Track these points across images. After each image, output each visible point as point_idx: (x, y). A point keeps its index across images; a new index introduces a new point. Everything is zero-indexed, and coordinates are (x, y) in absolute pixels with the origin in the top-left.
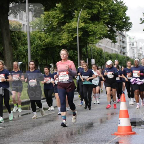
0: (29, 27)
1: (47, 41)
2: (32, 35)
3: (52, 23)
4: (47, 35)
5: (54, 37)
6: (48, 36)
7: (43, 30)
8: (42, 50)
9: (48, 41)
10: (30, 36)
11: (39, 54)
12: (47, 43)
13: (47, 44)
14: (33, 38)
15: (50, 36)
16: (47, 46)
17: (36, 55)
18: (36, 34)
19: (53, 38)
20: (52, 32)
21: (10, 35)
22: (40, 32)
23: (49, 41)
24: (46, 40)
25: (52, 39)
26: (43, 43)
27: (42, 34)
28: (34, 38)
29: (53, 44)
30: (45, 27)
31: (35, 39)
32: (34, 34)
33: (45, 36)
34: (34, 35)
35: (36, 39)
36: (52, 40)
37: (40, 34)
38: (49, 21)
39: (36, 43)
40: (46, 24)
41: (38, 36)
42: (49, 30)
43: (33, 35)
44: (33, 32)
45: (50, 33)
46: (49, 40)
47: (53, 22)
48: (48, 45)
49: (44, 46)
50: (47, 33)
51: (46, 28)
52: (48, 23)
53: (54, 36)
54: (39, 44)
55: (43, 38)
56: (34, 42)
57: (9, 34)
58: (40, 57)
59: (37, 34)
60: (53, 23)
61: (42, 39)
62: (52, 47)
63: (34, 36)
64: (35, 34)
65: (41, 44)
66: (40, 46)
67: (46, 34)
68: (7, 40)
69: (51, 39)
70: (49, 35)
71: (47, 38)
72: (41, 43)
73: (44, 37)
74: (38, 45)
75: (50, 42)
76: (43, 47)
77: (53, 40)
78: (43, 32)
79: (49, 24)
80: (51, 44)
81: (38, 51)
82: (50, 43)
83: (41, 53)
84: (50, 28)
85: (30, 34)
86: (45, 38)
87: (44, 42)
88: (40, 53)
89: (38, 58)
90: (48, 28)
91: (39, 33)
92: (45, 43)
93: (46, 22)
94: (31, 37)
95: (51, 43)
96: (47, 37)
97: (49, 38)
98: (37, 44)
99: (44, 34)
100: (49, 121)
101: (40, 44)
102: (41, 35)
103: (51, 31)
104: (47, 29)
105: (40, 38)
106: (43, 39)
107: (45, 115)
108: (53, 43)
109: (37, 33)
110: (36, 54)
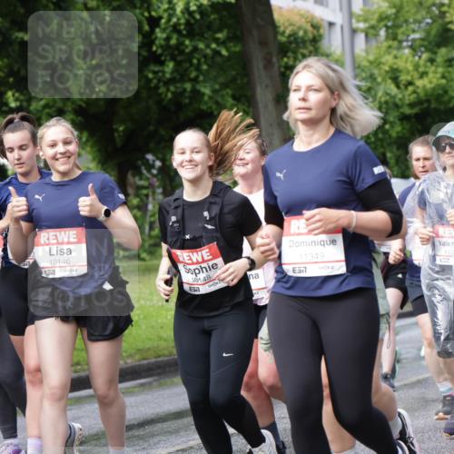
0: (354, 32)
1: (424, 87)
2: (365, 63)
3: (443, 14)
4: (422, 62)
5: (450, 69)
6: (426, 67)
7: (407, 41)
8: (405, 122)
9: (429, 86)
10: (357, 67)
11: (390, 137)
12: (422, 94)
13: (424, 98)
14: (368, 74)
15: (437, 67)
16: (426, 105)
17: (382, 140)
18: (380, 57)
19: (449, 72)
20: (443, 51)
21: (276, 65)
22: (395, 52)
23: (432, 85)
24: (419, 83)
25: (443, 77)
26: (407, 95)
27: (404, 59)
28: (372, 77)
29: (446, 98)
30: (414, 31)
31: (375, 79)
32: (371, 58)
33: (416, 67)
34: (371, 63)
35: (379, 80)
36: (444, 81)
37: (396, 57)
38: (429, 8)
39: (380, 94)
40: (419, 17)
41: (387, 68)
42: (430, 43)
43: (367, 64)
44: (367, 52)
45: (435, 53)
46: (431, 82)
47: (445, 9)
48: (428, 101)
49: (411, 105)
50: (422, 53)
51: (417, 36)
52: (428, 13)
53: (450, 66)
54: (394, 97)
55: (408, 72)
56: (373, 92)
57: (274, 59)
58: (398, 149)
59: (383, 60)
60: (448, 15)
61: (404, 78)
62: (442, 107)
63: (372, 67)
64: (376, 59)
65: (400, 99)
66: (397, 106)
67: (420, 57)
68: (267, 86)
69: (439, 75)
70: (432, 61)
71: (423, 75)
72: (400, 96)
73: (411, 68)
74: (386, 102)
75: (434, 89)
76: (407, 111)
77: (448, 81)
78: (407, 51)
79: (431, 18)
80: (438, 98)
81: (387, 127)
82: (436, 93)
83: (400, 135)
84: (434, 32)
85: (358, 60)
86: (416, 75)
87: (411, 88)
88: (398, 133)
89: (389, 155)
90: (428, 33)
91: (389, 53)
92: (414, 92)
93: (417, 12)
94: (358, 71)
95: (440, 92)
96: (421, 69)
97: (431, 75)
98: (383, 99)
99: (411, 58)
100: (433, 401)
101: (397, 100)
102: (401, 64)
103: (439, 45)
104: (422, 39)
105: (394, 76)
106: (409, 78)
107: (421, 377)
108: (446, 92)
109: (384, 54)
110: (380, 136)
